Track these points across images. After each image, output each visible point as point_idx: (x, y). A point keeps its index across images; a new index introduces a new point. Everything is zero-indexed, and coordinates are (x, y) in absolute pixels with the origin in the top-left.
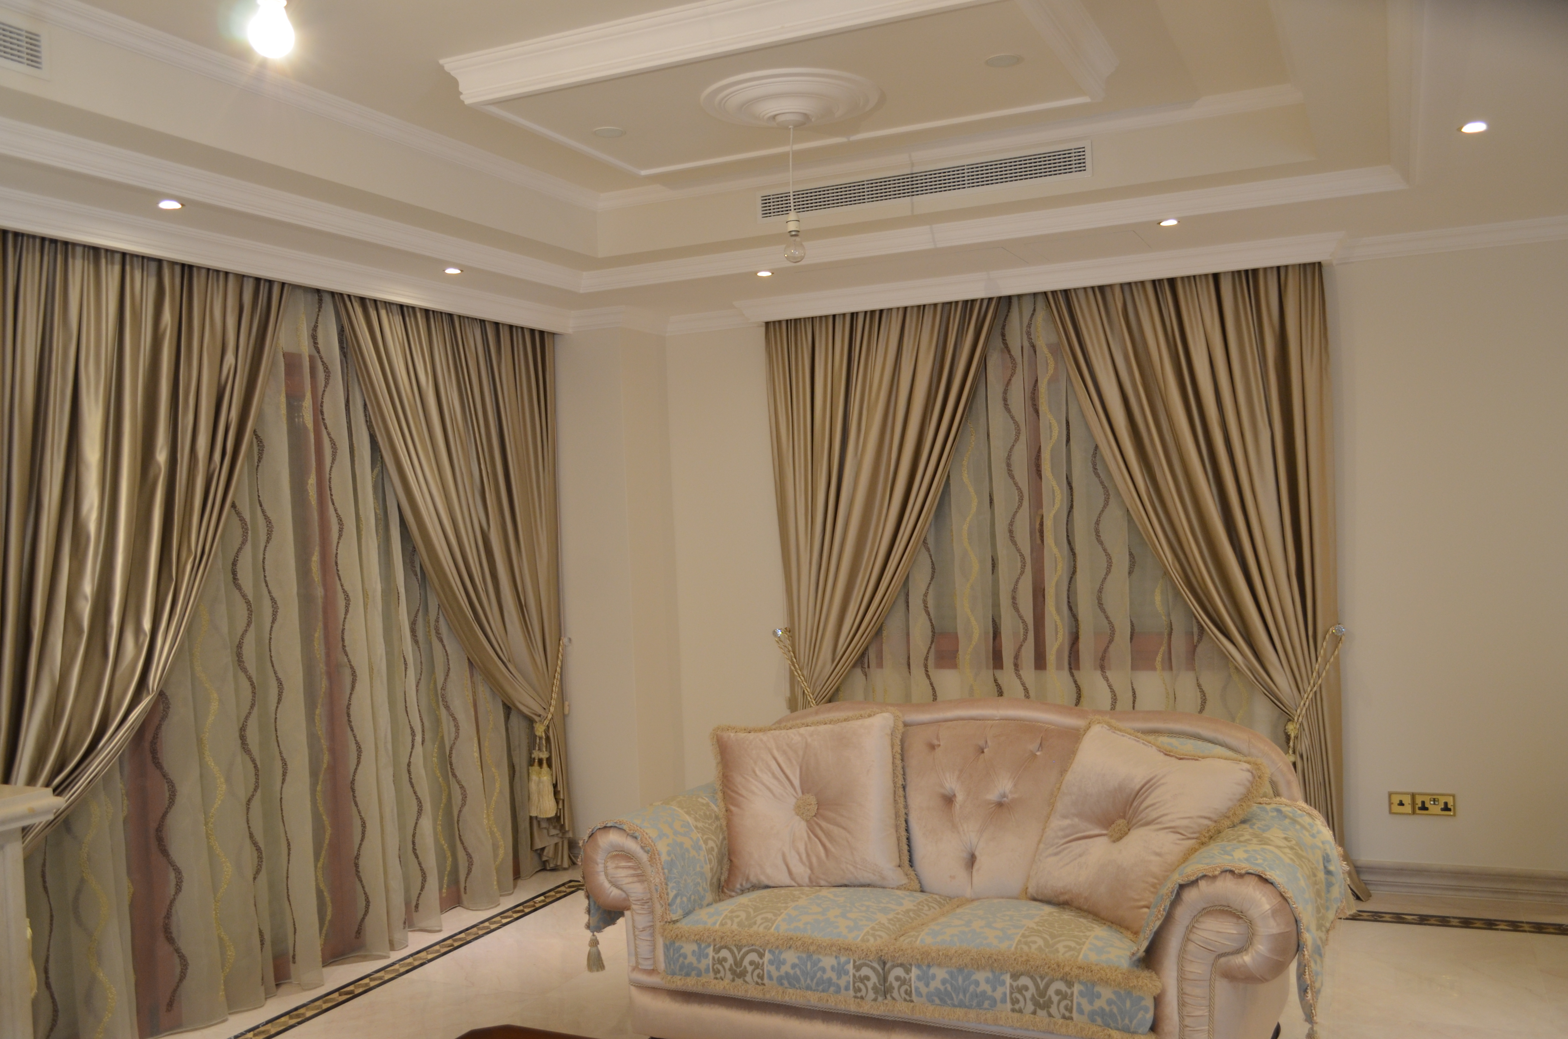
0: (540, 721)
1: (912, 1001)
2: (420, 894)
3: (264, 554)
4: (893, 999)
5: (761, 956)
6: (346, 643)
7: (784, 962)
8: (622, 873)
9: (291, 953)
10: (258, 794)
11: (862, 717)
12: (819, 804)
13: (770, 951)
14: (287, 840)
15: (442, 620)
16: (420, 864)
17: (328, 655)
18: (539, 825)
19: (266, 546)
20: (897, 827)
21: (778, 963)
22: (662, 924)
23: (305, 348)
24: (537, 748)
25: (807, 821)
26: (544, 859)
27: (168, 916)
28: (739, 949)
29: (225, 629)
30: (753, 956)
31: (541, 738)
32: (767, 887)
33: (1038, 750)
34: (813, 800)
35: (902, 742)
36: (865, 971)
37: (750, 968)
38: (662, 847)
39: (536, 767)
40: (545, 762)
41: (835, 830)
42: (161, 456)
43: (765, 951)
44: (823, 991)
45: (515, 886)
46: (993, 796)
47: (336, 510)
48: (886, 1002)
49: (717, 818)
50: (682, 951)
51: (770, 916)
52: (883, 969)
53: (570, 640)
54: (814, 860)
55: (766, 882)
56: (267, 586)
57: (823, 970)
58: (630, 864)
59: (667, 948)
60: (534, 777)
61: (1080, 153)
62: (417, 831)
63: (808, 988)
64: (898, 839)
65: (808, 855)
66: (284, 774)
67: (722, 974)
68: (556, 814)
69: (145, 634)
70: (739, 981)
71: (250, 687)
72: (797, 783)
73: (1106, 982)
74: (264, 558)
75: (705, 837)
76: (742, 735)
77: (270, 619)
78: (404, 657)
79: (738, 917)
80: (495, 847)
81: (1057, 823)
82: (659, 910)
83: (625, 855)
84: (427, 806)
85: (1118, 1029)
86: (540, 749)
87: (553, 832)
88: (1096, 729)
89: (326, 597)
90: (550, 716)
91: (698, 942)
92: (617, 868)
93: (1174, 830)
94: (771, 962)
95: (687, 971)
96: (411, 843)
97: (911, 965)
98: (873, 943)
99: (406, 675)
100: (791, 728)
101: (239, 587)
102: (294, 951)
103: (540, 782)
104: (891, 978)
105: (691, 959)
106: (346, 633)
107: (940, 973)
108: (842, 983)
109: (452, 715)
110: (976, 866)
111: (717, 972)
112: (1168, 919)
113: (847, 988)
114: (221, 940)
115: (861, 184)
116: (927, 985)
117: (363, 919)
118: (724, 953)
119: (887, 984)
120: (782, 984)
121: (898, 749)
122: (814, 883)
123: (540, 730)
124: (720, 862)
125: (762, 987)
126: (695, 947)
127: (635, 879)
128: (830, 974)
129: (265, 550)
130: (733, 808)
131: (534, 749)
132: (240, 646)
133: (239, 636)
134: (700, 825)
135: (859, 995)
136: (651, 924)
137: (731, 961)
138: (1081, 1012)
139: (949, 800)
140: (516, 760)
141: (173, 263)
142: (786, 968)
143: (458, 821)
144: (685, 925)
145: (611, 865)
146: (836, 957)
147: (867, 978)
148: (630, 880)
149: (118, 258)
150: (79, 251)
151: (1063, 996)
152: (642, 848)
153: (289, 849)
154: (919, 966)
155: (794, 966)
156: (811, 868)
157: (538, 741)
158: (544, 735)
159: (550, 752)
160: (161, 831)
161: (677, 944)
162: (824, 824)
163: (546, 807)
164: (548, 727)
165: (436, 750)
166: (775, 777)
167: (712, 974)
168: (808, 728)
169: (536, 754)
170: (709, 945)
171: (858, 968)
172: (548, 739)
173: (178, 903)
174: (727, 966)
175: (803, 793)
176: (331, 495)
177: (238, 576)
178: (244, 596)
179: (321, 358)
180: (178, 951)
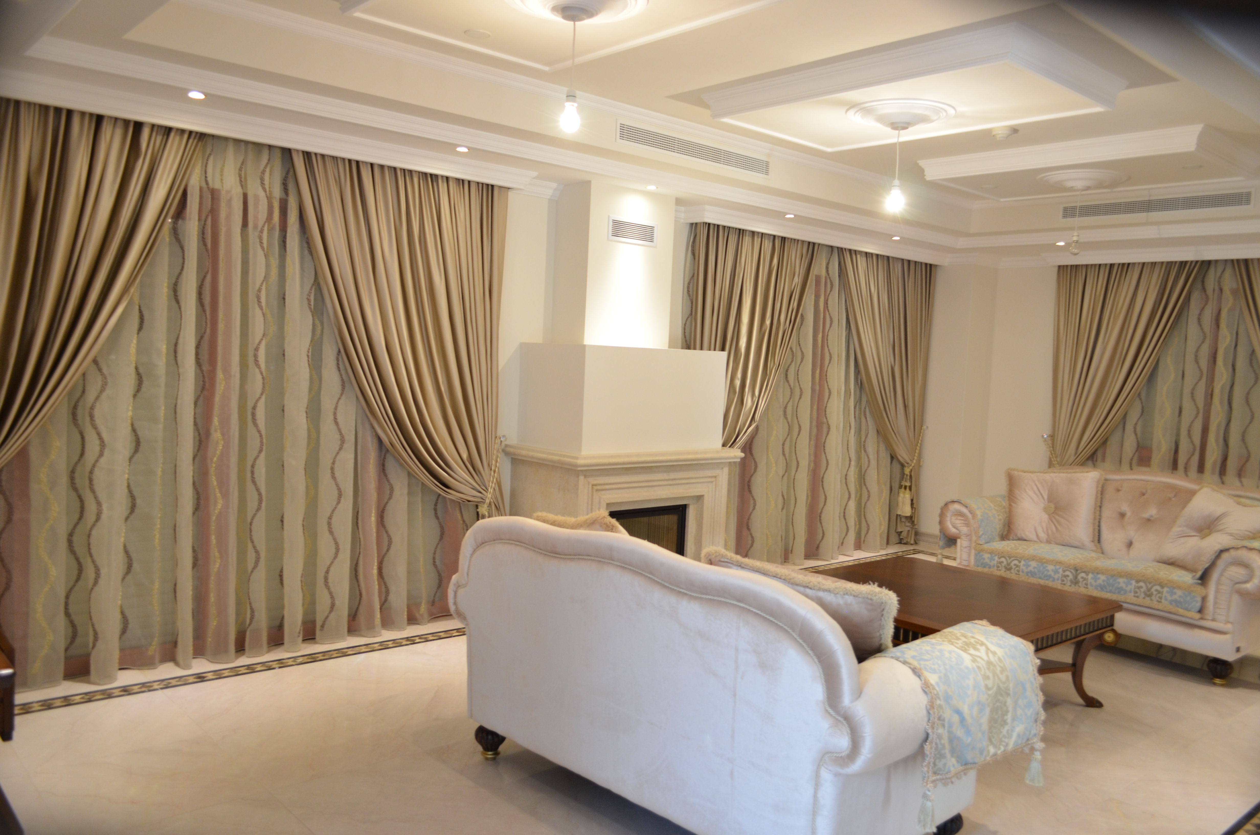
0: (908, 466)
1: (1087, 588)
2: (845, 537)
3: (799, 368)
4: (1079, 586)
5: (1020, 562)
6: (827, 413)
7: (1029, 566)
8: (958, 522)
9: (790, 549)
10: (787, 474)
11: (1083, 472)
12: (1056, 508)
13: (1024, 560)
14: (795, 497)
15: (867, 408)
16: (846, 523)
17: (818, 418)
18: (901, 520)
19: (800, 364)
20: (1094, 524)
21: (1027, 566)
22: (975, 544)
23: (823, 273)
24: (904, 480)
25: (1049, 515)
26: (901, 537)
27: (749, 519)
28: (1010, 558)
29: (781, 400)
30: (1016, 562)
31: (907, 475)
32: (1025, 540)
33: (1174, 498)
34: (1052, 506)
35: (1103, 486)
36: (1067, 573)
37: (1014, 567)
38: (979, 513)
39: (903, 490)
40: (908, 488)
41: (1062, 520)
42: (768, 322)
43: (1021, 560)
44: (1047, 580)
45: (887, 547)
46: (1146, 515)
47: (829, 350)
48: (1075, 587)
49: (1004, 507)
50: (983, 557)
51: (1025, 547)
52: (1076, 573)
53: (927, 427)
54: (1050, 532)
55: (1025, 537)
56: (799, 382)
57: (1048, 571)
58: (962, 518)
59: (976, 555)
60: (901, 495)
61: (1249, 194)
62: (847, 508)
63: (1040, 578)
64: (1094, 530)
65: (1047, 530)
66: (797, 468)
67: (1000, 568)
68: (911, 515)
69: (756, 397)
70: (1008, 572)
71: (788, 427)
72: (1046, 497)
73: (1179, 588)
74: (798, 370)
75: (998, 514)
76: (1021, 473)
77: (798, 397)
78: (850, 423)
79: (1010, 546)
80: (880, 525)
81: (1176, 530)
82: (974, 538)
83: (960, 514)
84: (853, 496)
85: (1182, 608)
86: (906, 481)
87: (908, 524)
88: (1205, 490)
89: (820, 390)
90: (913, 465)
91: (991, 553)
92: (957, 519)
93: (1231, 535)
94: (1024, 565)
95: (984, 565)
96: (843, 512)
97: (1089, 572)
98: (1072, 562)
99: (850, 432)
100: (1046, 473)
101: (788, 381)
102: (792, 548)
103: (904, 497)
104: (1079, 577)
105: (987, 561)
106: (827, 408)
107: (1102, 577)
108: (1056, 577)
109: (867, 455)
110: (1132, 547)
111: (998, 567)
112: (1213, 564)
113: (1058, 580)
114: (767, 534)
115: (1120, 204)
116: (1096, 581)
117: (820, 542)
118: (1003, 559)
119: (1077, 580)
120: (1028, 575)
121: (1100, 489)
122: (1048, 542)
123: (907, 471)
124: (1004, 526)
125: (1017, 576)
126: (989, 555)
127: (964, 525)
128: (1051, 573)
129: (799, 366)
130: (1013, 504)
131: (903, 480)
132: (786, 408)
133: (786, 403)
134: (996, 508)
135: (1063, 583)
136: (969, 545)
137: (1005, 563)
138: (1166, 599)
139: (1122, 515)
140: (893, 485)
141: (779, 237)
142: (1031, 568)
143: (864, 508)
144: (986, 546)
145: (954, 518)
146: (1055, 566)
147: (1068, 576)
148: (962, 525)
149: (760, 235)
150: (746, 233)
151: (1159, 592)
152: (970, 511)
153: (796, 502)
154: (1093, 573)
155: (1034, 568)
156: (1048, 535)
157: (905, 476)
158: (909, 474)
159: (911, 482)
160: (749, 482)
161: (981, 554)
162: (1057, 517)
163: (907, 511)
164: (911, 470)
165: (857, 472)
166: (1035, 494)
167: (996, 568)
168: (1054, 474)
169: (904, 483)
170: (996, 555)
171: (1064, 571)
172: (911, 476)
173: (753, 515)
174: (1003, 565)
175: (1048, 502)
176: (827, 343)
177: (788, 377)
178: (790, 386)
179: (830, 278)
180: (751, 534)
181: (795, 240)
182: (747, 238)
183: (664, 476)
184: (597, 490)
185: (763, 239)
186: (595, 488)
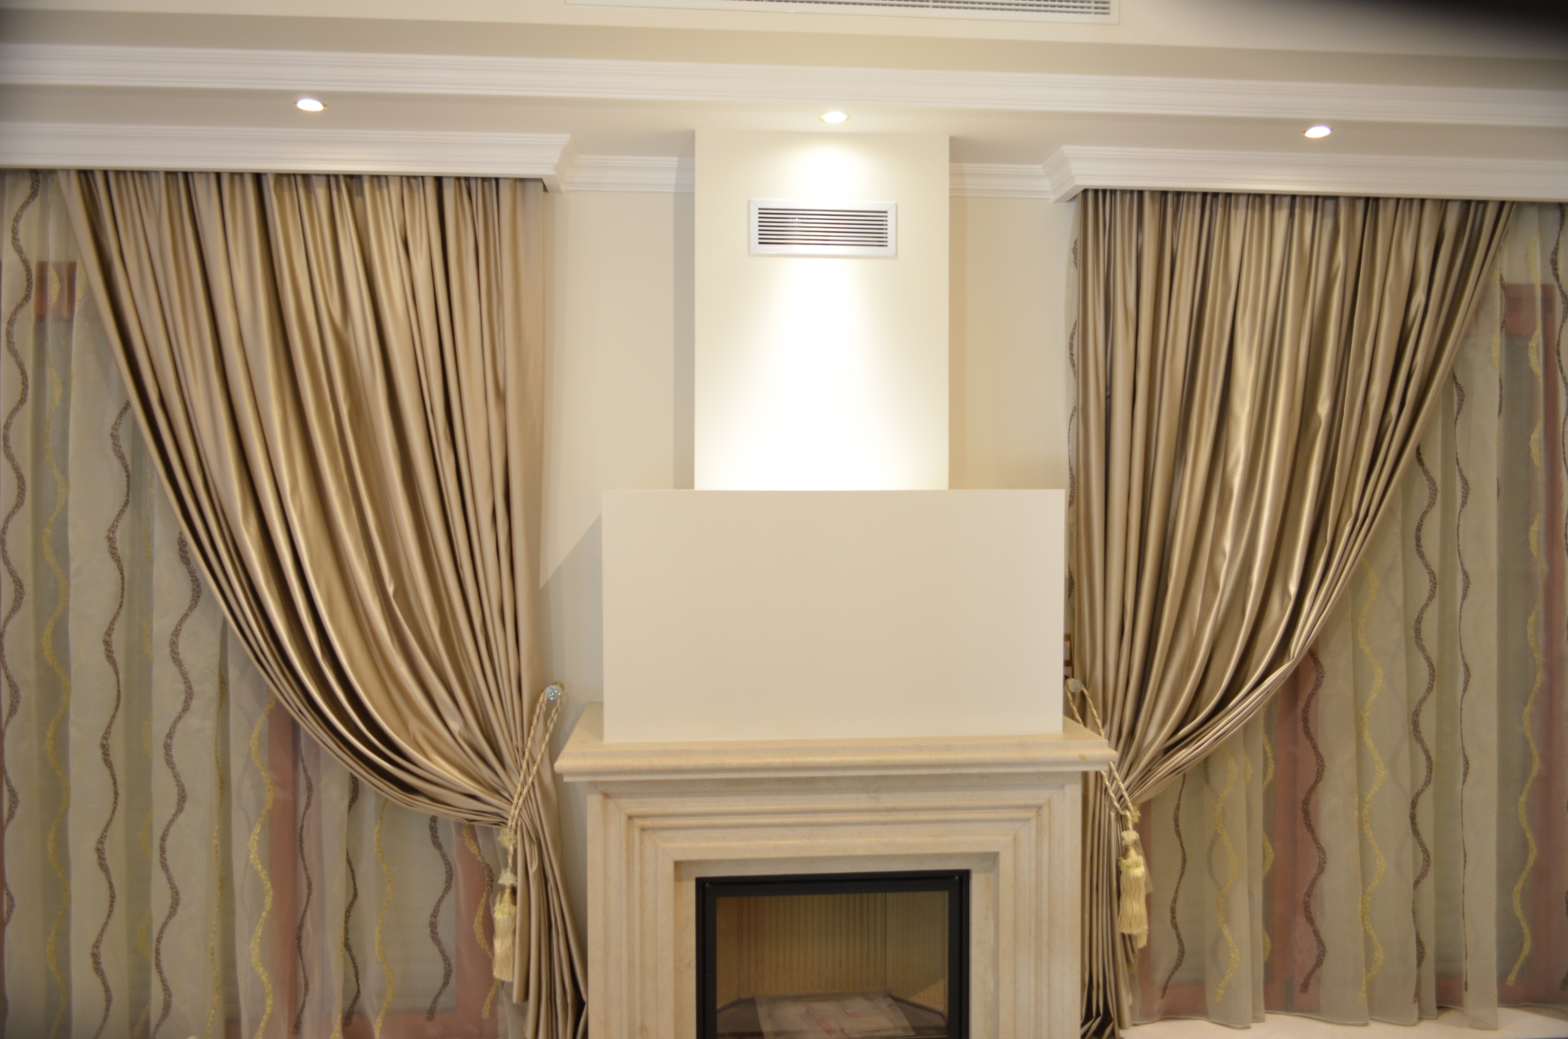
3: (1458, 520)
10: (1429, 788)
14: (1463, 848)
17: (1549, 644)
19: (1460, 511)
23: (1537, 275)
27: (1310, 894)
29: (1399, 601)
42: (1323, 409)
56: (1457, 556)
69: (1290, 597)
71: (1428, 669)
74: (1459, 524)
77: (1459, 594)
89: (1551, 574)
101: (1422, 557)
102: (1467, 976)
114: (1368, 937)
129: (1458, 515)
132: (1418, 621)
133: (1416, 610)
141: (1352, 199)
149: (1285, 200)
150: (1243, 201)
153: (1465, 860)
160: (1308, 805)
176: (1564, 453)
177: (1423, 543)
178: (1427, 566)
179: (1560, 286)
180: (1316, 933)
181: (1411, 200)
182: (1241, 212)
183: (864, 801)
184: (643, 829)
185: (1297, 211)
186: (638, 822)
